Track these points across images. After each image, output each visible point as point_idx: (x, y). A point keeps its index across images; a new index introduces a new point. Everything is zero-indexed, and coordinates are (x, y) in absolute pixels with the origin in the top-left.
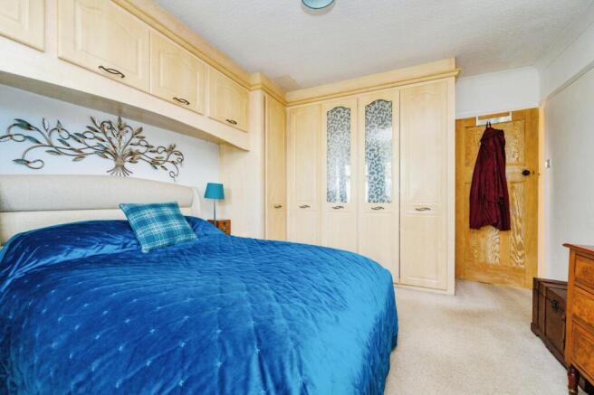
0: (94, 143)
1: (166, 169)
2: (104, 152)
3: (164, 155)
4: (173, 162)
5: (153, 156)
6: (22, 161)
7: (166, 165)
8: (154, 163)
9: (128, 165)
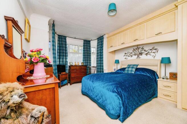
0: (133, 53)
1: (151, 55)
2: (135, 55)
3: (150, 51)
4: (154, 52)
5: (147, 52)
6: (126, 59)
7: (151, 54)
8: (147, 54)
9: (140, 56)
